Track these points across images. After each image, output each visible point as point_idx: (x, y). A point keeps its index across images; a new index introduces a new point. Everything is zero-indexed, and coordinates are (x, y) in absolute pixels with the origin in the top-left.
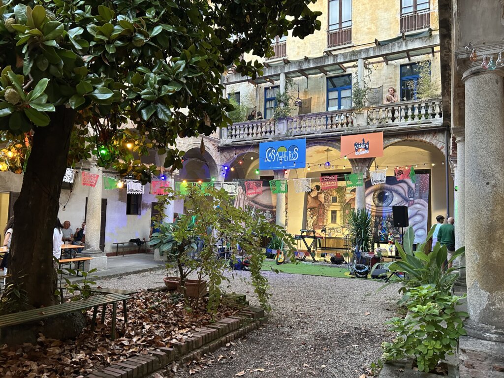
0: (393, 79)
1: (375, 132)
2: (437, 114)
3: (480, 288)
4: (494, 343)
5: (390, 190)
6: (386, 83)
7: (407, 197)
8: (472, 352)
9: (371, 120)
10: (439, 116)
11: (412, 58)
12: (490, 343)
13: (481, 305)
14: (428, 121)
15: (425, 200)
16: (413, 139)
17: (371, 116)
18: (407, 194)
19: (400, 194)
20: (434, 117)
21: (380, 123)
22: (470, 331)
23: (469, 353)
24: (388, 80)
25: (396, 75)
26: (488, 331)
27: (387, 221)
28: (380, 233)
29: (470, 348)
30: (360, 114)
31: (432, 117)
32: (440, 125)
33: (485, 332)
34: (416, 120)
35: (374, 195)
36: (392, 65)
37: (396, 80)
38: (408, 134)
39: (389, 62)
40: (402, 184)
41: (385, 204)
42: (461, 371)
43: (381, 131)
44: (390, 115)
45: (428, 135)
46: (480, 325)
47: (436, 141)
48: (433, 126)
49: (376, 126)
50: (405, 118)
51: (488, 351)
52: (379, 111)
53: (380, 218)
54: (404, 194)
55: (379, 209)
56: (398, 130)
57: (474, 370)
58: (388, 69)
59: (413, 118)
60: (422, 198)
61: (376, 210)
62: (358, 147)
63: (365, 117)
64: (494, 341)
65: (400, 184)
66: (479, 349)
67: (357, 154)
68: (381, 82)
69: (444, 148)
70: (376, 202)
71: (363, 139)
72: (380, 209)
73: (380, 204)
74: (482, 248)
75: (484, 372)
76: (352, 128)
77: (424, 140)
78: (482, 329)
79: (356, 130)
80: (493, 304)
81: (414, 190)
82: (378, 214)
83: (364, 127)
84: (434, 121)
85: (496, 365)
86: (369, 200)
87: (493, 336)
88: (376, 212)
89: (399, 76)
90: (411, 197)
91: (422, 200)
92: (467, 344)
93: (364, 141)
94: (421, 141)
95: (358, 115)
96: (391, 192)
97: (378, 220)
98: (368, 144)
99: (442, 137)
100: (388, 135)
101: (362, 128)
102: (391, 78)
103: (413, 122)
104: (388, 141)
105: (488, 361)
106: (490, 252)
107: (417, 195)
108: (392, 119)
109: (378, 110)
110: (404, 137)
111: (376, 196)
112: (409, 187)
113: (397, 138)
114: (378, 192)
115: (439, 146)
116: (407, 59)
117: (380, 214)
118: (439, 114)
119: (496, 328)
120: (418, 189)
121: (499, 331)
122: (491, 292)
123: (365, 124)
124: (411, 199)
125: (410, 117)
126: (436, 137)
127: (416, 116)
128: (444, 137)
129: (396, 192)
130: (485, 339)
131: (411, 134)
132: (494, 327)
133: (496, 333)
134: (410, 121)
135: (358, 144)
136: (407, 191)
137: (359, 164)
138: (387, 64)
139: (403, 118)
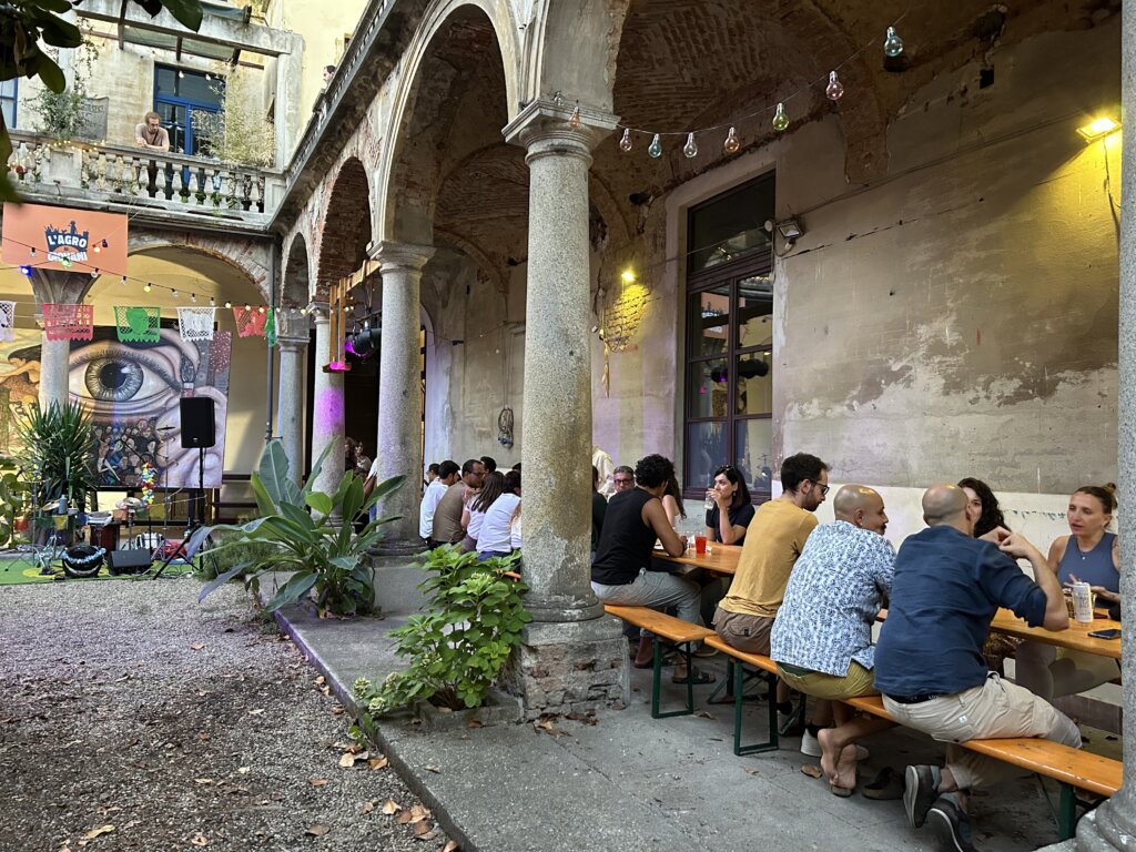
0: (136, 91)
1: (105, 210)
2: (254, 204)
3: (555, 533)
4: (576, 625)
5: (136, 362)
6: (116, 93)
7: (179, 380)
8: (546, 648)
9: (93, 177)
10: (258, 208)
11: (184, 56)
12: (572, 625)
13: (553, 565)
14: (233, 212)
15: (220, 389)
16: (200, 247)
17: (94, 169)
18: (178, 374)
19: (160, 373)
20: (247, 209)
21: (119, 191)
22: (539, 611)
23: (543, 650)
24: (122, 89)
25: (143, 81)
26: (567, 606)
27: (125, 437)
28: (104, 467)
29: (543, 642)
30: (64, 154)
31: (242, 207)
32: (261, 229)
33: (563, 608)
34: (208, 205)
35: (88, 371)
36: (133, 54)
37: (144, 96)
38: (188, 235)
39: (128, 45)
40: (166, 350)
41: (120, 395)
42: (529, 687)
43: (125, 213)
44: (145, 177)
45: (234, 247)
46: (553, 598)
47: (249, 261)
48: (246, 227)
49: (107, 197)
50: (180, 194)
51: (568, 640)
52: (114, 161)
53: (104, 428)
54: (170, 373)
55: (103, 406)
56: (166, 220)
57: (548, 679)
58: (123, 60)
59: (201, 199)
60: (213, 386)
61: (95, 408)
62: (56, 241)
63: (76, 166)
64: (578, 621)
65: (161, 349)
66: (556, 640)
67: (52, 257)
68: (105, 87)
69: (266, 281)
70: (96, 388)
71: (73, 223)
72: (107, 407)
73: (107, 395)
74: (559, 465)
75: (562, 678)
76: (38, 187)
77: (225, 254)
78: (558, 605)
79: (48, 193)
80: (571, 559)
81: (196, 367)
82: (99, 419)
83: (74, 192)
84: (248, 216)
85: (579, 660)
86: (77, 382)
87: (575, 612)
88: (95, 414)
89: (152, 87)
90: (188, 382)
91: (214, 389)
92: (540, 637)
93: (73, 229)
94: (214, 256)
95: (56, 157)
96: (138, 367)
97: (99, 433)
98: (87, 239)
99: (264, 256)
100: (139, 226)
101: (68, 192)
102: (130, 86)
103: (202, 208)
104: (139, 239)
105: (569, 657)
106: (572, 470)
107: (203, 377)
108: (148, 189)
109: (113, 157)
110: (179, 239)
111: (94, 373)
112: (184, 358)
113: (162, 237)
114: (102, 363)
115: (256, 274)
116: (174, 54)
117: (105, 419)
118: (258, 204)
119: (576, 600)
120: (205, 363)
121: (580, 602)
122: (570, 540)
123: (78, 185)
124: (187, 385)
125: (193, 195)
126: (250, 253)
127: (208, 197)
128: (267, 255)
129: (151, 367)
130: (564, 621)
131: (195, 235)
132: (573, 597)
133: (578, 607)
134: (193, 203)
135: (58, 234)
136: (177, 367)
137: (57, 286)
138: (122, 48)
139: (176, 194)
